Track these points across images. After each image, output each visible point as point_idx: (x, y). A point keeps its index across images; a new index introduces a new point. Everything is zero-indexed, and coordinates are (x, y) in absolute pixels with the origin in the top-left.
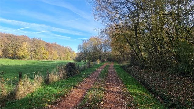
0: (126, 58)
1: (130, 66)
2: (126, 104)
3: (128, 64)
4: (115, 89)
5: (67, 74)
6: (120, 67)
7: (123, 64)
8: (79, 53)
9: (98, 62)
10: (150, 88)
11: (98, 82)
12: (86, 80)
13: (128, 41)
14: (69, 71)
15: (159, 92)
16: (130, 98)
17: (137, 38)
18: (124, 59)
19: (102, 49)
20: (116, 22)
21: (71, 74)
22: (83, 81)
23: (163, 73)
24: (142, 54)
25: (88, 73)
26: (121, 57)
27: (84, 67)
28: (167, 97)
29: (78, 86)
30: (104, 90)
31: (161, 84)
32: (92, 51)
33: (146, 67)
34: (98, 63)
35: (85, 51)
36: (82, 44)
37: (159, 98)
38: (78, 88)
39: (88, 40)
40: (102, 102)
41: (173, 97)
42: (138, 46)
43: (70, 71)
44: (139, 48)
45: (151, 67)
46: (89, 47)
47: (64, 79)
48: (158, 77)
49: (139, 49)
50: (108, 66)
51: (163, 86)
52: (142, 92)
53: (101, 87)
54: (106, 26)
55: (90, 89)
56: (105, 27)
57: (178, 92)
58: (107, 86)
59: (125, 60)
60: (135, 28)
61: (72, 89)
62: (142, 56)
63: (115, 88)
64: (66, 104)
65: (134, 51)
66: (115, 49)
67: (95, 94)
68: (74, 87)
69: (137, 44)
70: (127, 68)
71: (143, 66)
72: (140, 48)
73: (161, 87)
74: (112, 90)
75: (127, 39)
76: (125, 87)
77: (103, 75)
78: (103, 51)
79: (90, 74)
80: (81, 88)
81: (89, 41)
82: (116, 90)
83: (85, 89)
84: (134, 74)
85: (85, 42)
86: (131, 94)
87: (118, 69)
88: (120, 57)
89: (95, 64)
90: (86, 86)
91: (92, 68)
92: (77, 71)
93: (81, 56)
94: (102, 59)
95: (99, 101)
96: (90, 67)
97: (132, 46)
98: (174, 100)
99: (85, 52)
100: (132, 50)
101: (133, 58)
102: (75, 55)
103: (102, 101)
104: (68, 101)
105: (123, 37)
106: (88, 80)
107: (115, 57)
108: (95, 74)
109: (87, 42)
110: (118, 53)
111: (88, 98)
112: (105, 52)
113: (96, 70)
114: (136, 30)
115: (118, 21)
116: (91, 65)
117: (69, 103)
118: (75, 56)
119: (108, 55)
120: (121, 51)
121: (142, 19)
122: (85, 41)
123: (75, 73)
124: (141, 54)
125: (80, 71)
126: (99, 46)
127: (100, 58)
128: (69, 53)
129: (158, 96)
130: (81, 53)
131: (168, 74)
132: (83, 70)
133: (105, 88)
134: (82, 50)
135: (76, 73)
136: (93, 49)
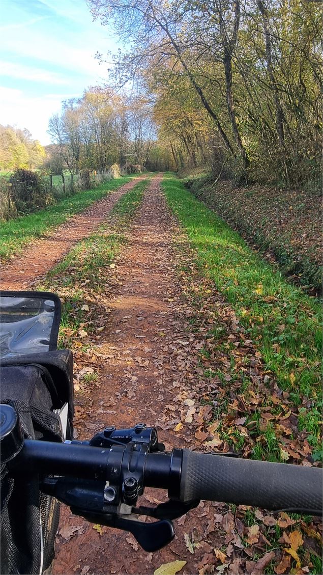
0: (199, 159)
1: (209, 181)
2: (176, 267)
3: (203, 175)
4: (154, 238)
5: (16, 205)
6: (180, 187)
7: (191, 177)
8: (54, 148)
9: (116, 172)
10: (252, 235)
11: (109, 223)
12: (76, 221)
13: (203, 98)
14: (21, 198)
15: (271, 242)
16: (189, 255)
17: (229, 87)
18: (195, 162)
19: (126, 131)
20: (166, 30)
21: (28, 206)
22: (64, 222)
23: (293, 195)
24: (244, 141)
25: (83, 202)
26: (187, 158)
27: (72, 186)
28: (287, 252)
29: (50, 233)
30: (122, 241)
31: (280, 222)
32: (96, 139)
33: (252, 183)
34: (117, 176)
35: (72, 138)
36: (60, 116)
37: (268, 255)
38: (47, 238)
39: (79, 102)
40: (112, 266)
41: (301, 249)
42: (233, 114)
43: (25, 196)
44: (234, 121)
45: (263, 182)
46: (84, 124)
47: (7, 220)
48: (277, 206)
49: (235, 126)
50: (145, 183)
51: (283, 225)
52: (224, 243)
53: (115, 233)
54: (132, 43)
55: (84, 239)
56: (128, 48)
57: (314, 238)
58: (134, 231)
59: (196, 166)
60: (226, 50)
61: (31, 241)
62: (242, 146)
63: (156, 235)
64: (15, 274)
65: (222, 132)
66: (169, 129)
67: (97, 250)
68: (38, 236)
69: (230, 109)
70: (201, 186)
71: (242, 179)
72: (237, 121)
73: (278, 231)
74: (144, 241)
75: (201, 93)
76: (183, 233)
77: (126, 206)
78: (132, 139)
79: (86, 206)
80: (57, 240)
81: (83, 101)
82: (155, 241)
83: (71, 241)
84: (216, 204)
85: (72, 109)
86: (194, 245)
87: (174, 189)
88: (182, 158)
89: (105, 180)
90: (72, 233)
91: (94, 189)
92: (49, 198)
93: (61, 154)
94: (127, 165)
95: (104, 264)
96: (88, 186)
97: (215, 117)
98: (302, 256)
99: (73, 143)
100: (216, 129)
101: (218, 156)
102: (43, 153)
103: (113, 262)
104: (20, 266)
105: (188, 84)
106: (81, 219)
107: (168, 157)
108: (102, 205)
109: (76, 106)
110: (178, 142)
111: (74, 259)
112: (139, 141)
113: (105, 195)
114: (227, 60)
115: (172, 26)
116: (92, 181)
117: (21, 272)
118: (42, 157)
119: (148, 150)
120: (185, 136)
121: (249, 18)
122: (71, 101)
123: (42, 205)
124: (240, 139)
125: (58, 197)
126: (118, 121)
127: (122, 161)
128: (20, 146)
129: (267, 251)
130: (61, 145)
131: (303, 197)
132: (67, 195)
133: (127, 235)
134: (63, 135)
135: (44, 203)
136: (99, 130)
